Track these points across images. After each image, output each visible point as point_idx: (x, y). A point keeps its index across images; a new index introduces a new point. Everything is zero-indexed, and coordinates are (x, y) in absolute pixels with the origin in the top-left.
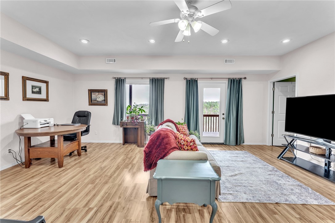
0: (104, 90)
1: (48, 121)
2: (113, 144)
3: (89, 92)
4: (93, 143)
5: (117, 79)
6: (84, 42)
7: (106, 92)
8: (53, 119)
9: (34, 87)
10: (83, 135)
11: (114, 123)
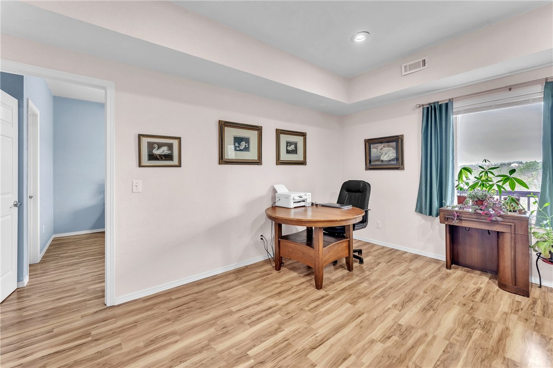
0: (397, 136)
1: (304, 198)
2: (416, 257)
3: (365, 144)
4: (373, 245)
5: (428, 108)
6: (360, 38)
7: (400, 140)
8: (310, 194)
9: (289, 144)
10: (357, 229)
11: (419, 210)
